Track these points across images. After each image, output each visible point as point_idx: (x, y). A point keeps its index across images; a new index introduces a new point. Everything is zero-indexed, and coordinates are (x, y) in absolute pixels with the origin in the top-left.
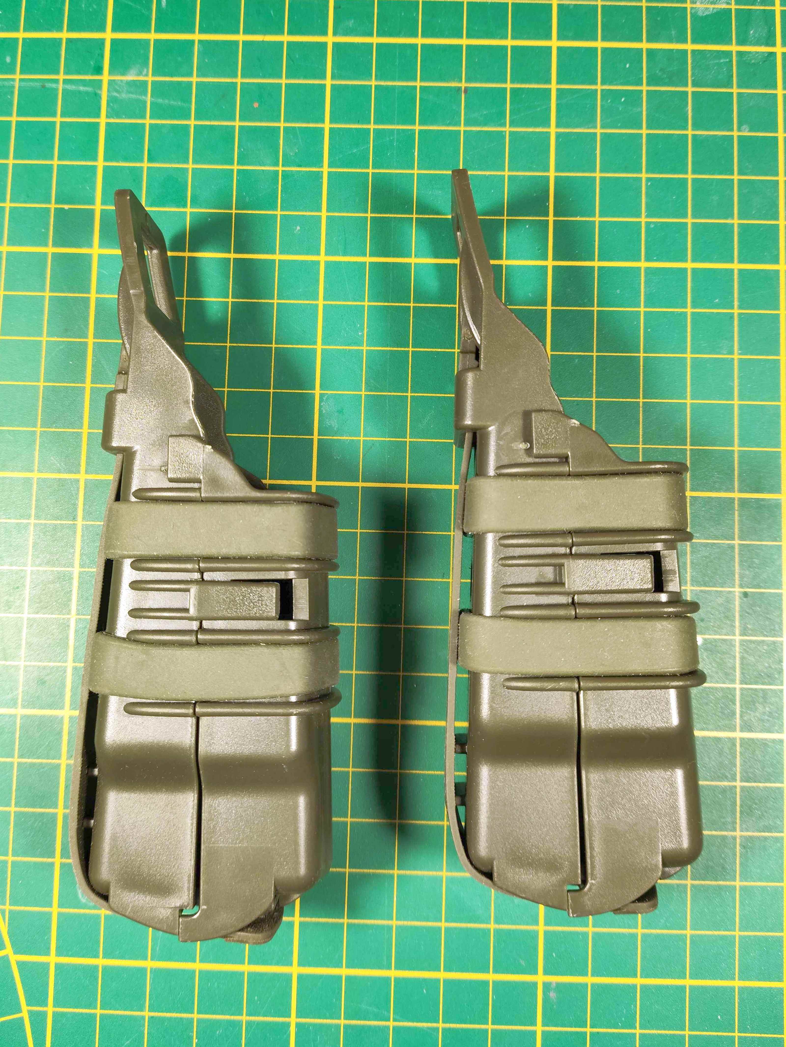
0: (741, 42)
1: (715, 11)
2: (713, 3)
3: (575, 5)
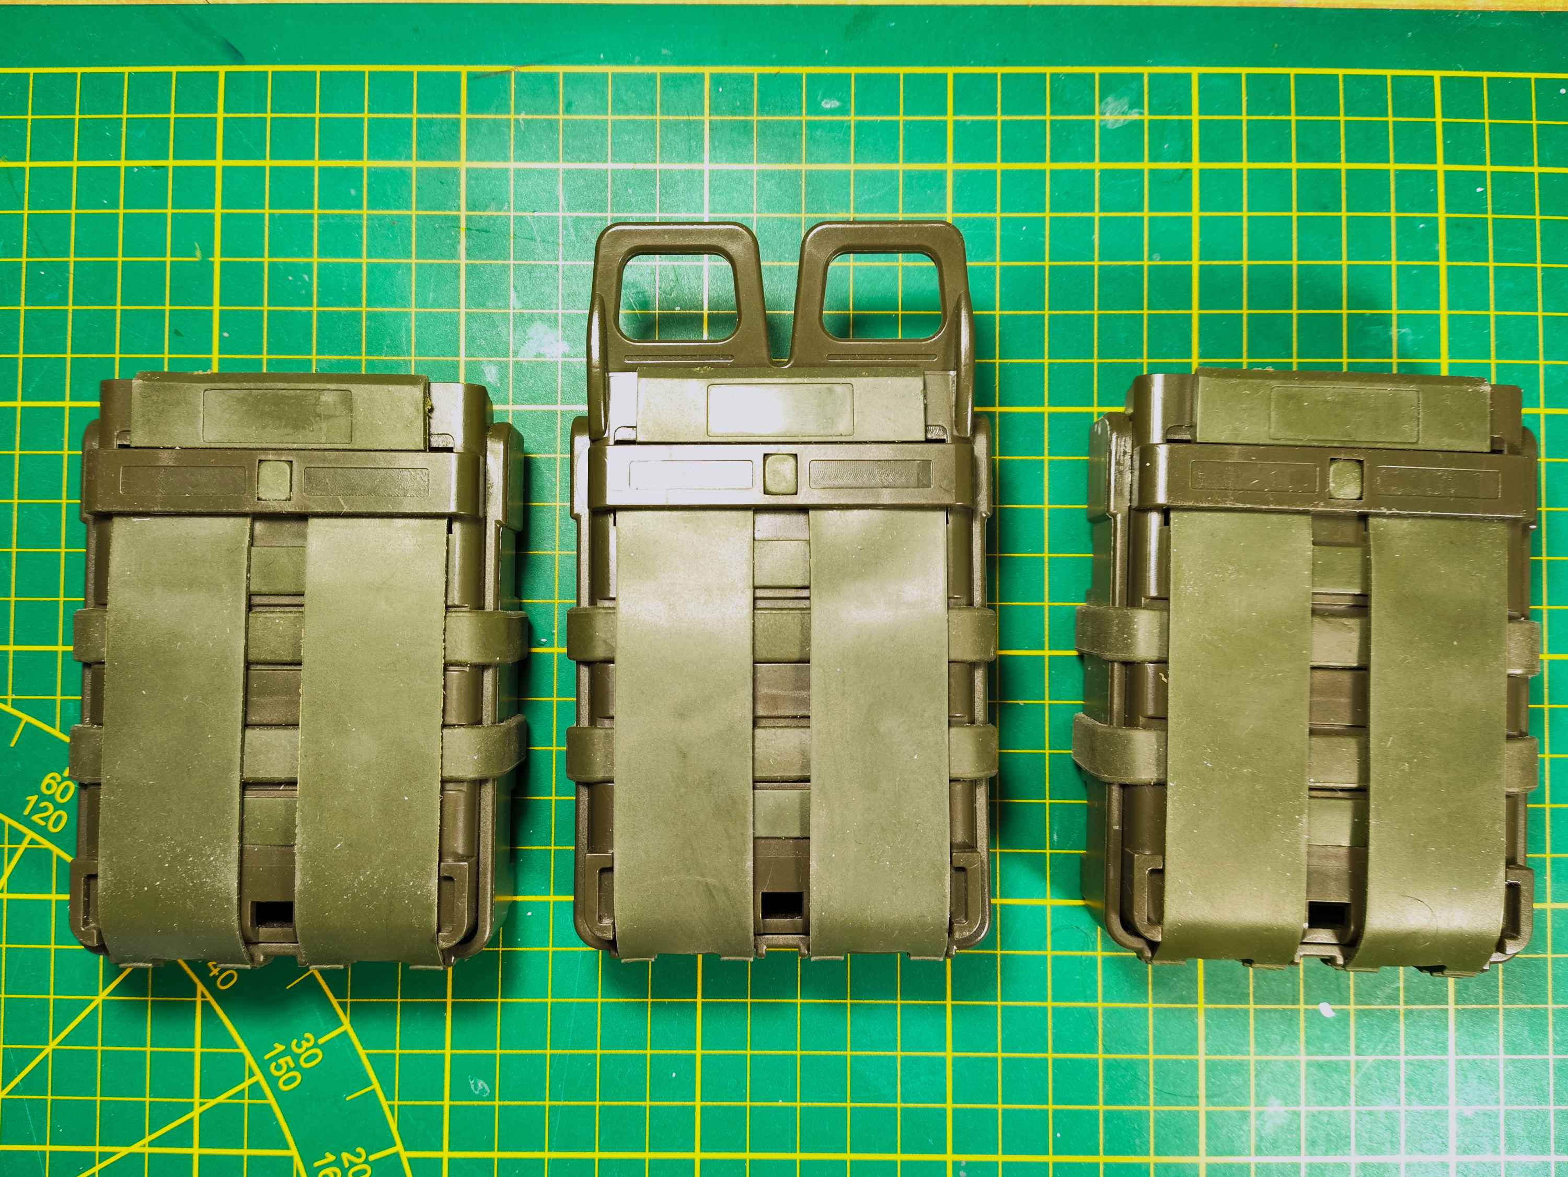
0: (1153, 159)
1: (1126, 123)
2: (1124, 113)
3: (973, 121)
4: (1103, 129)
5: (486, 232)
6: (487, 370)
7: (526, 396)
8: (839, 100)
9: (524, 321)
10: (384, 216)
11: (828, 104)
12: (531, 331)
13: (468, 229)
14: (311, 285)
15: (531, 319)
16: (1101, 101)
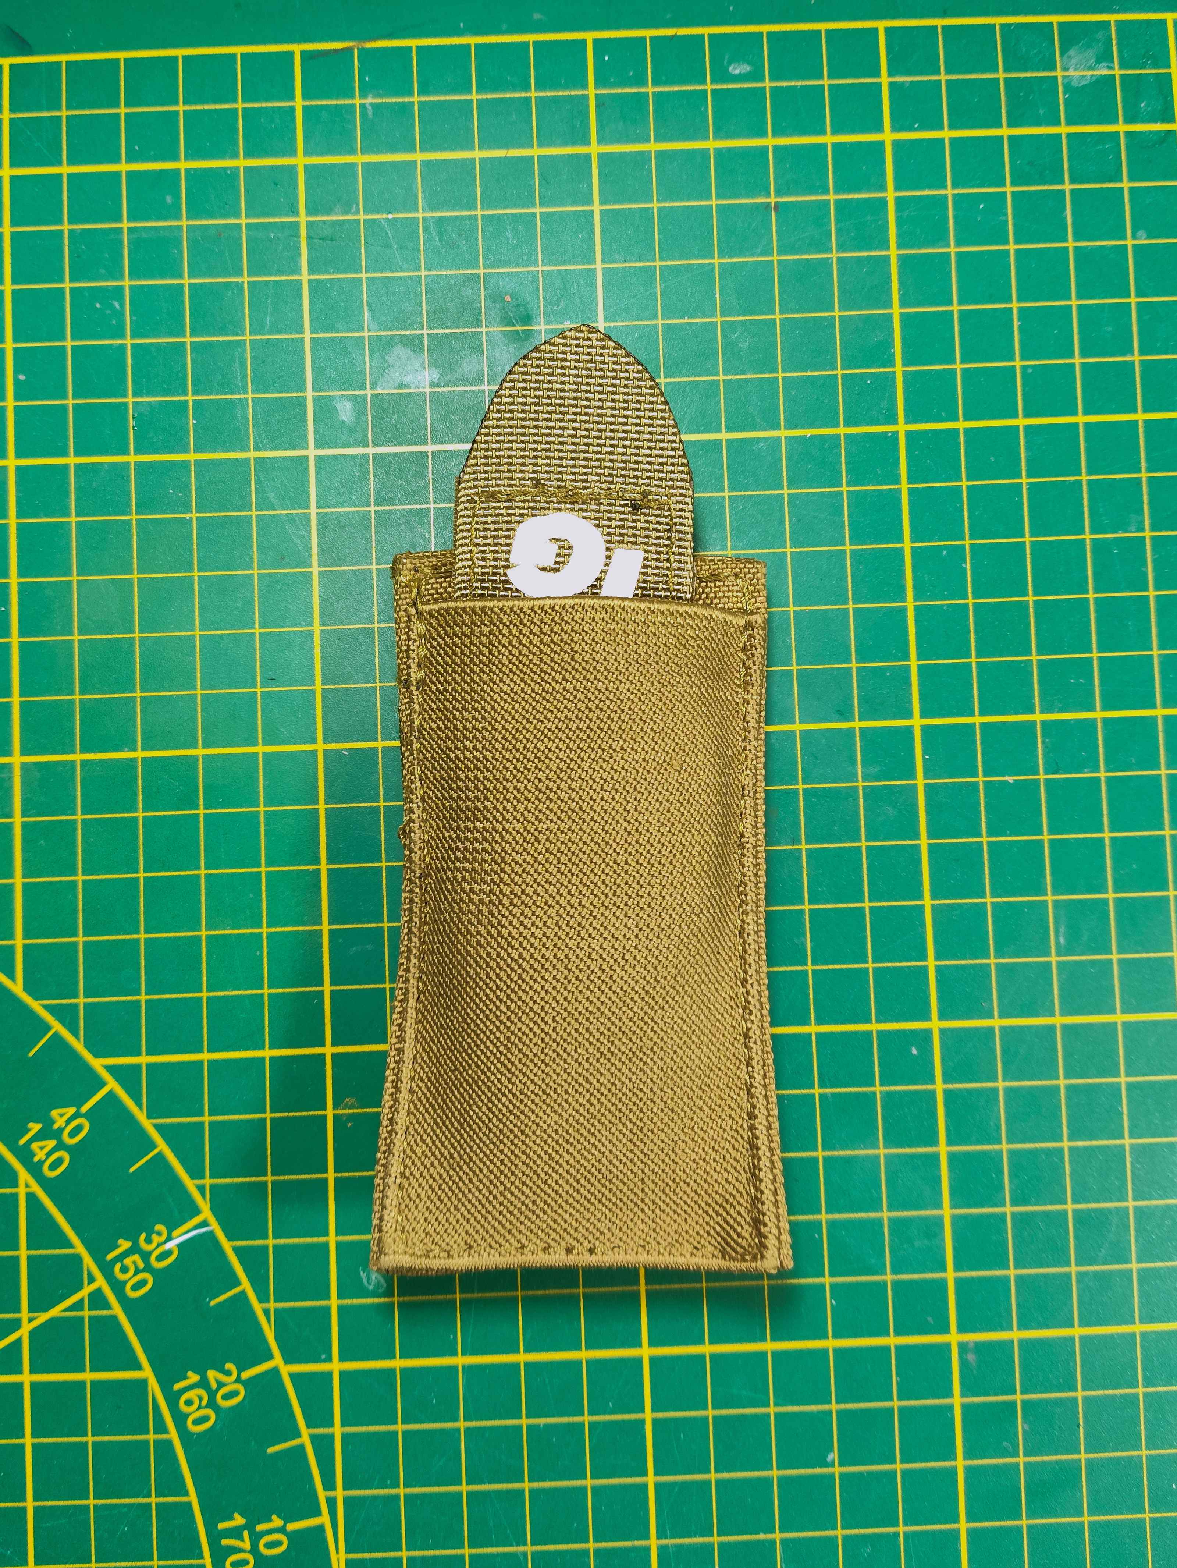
0: (1129, 120)
1: (1094, 79)
2: (1090, 68)
3: (912, 82)
4: (1067, 87)
5: (332, 240)
6: (339, 407)
7: (389, 436)
8: (749, 63)
9: (382, 346)
10: (207, 227)
11: (736, 70)
12: (391, 359)
13: (309, 238)
14: (123, 314)
15: (390, 342)
16: (1062, 54)
